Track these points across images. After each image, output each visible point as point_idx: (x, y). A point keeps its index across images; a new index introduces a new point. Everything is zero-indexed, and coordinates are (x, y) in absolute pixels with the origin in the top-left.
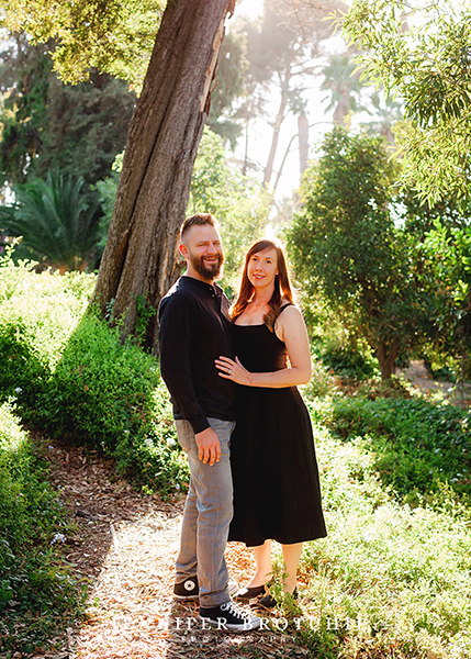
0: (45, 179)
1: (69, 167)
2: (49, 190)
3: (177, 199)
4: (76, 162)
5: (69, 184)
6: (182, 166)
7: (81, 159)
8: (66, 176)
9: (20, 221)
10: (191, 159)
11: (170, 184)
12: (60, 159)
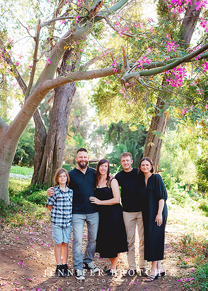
0: (124, 144)
1: (132, 139)
2: (126, 148)
3: (157, 157)
4: (135, 137)
5: (132, 145)
6: (158, 149)
7: (136, 136)
8: (131, 142)
9: (116, 159)
10: (160, 147)
11: (155, 153)
12: (129, 136)
